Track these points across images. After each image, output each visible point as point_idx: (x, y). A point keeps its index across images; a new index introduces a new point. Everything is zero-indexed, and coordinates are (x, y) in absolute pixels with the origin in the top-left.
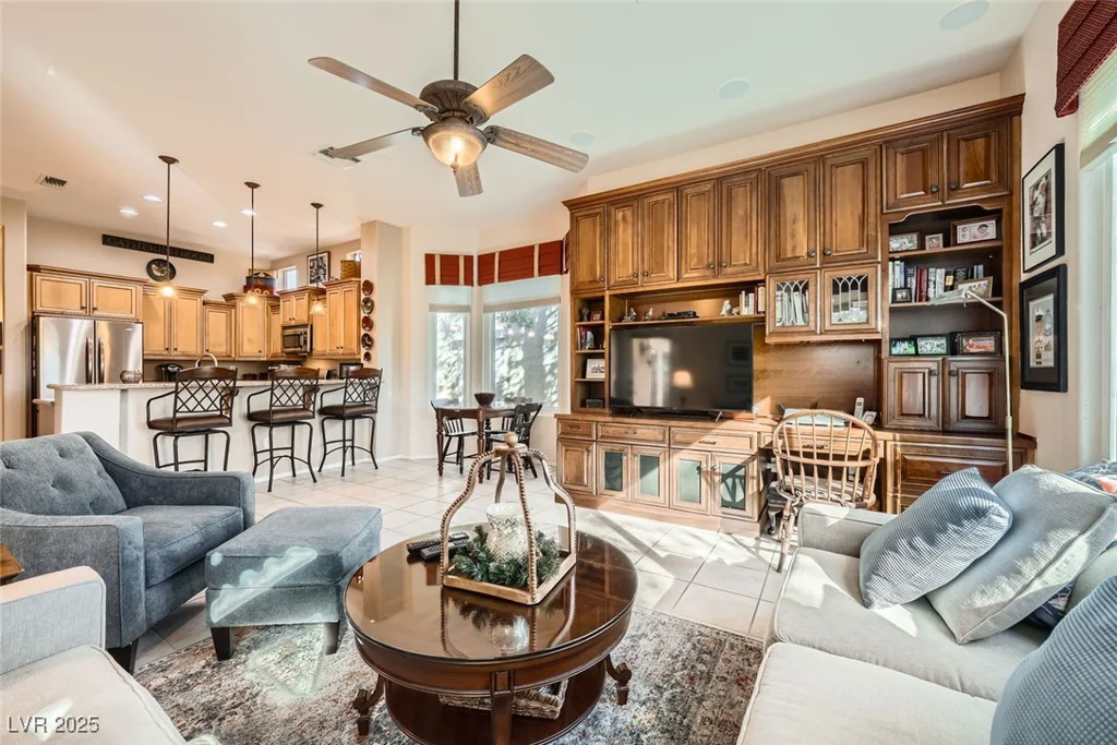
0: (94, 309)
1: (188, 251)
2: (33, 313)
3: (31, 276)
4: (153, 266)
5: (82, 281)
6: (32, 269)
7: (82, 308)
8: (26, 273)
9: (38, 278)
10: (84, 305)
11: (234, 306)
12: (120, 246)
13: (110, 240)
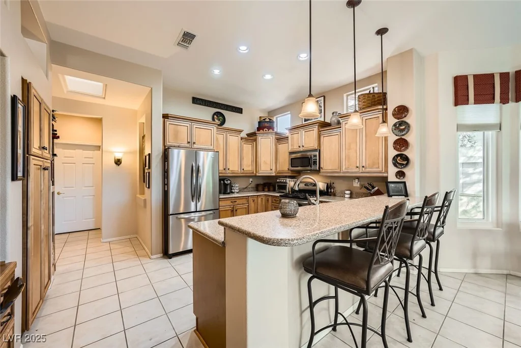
0: (194, 143)
1: (231, 106)
2: (165, 146)
3: (164, 120)
4: (215, 116)
5: (188, 124)
6: (165, 116)
7: (189, 143)
8: (162, 119)
9: (168, 122)
10: (189, 141)
11: (255, 140)
12: (200, 104)
13: (196, 101)
